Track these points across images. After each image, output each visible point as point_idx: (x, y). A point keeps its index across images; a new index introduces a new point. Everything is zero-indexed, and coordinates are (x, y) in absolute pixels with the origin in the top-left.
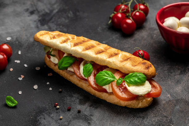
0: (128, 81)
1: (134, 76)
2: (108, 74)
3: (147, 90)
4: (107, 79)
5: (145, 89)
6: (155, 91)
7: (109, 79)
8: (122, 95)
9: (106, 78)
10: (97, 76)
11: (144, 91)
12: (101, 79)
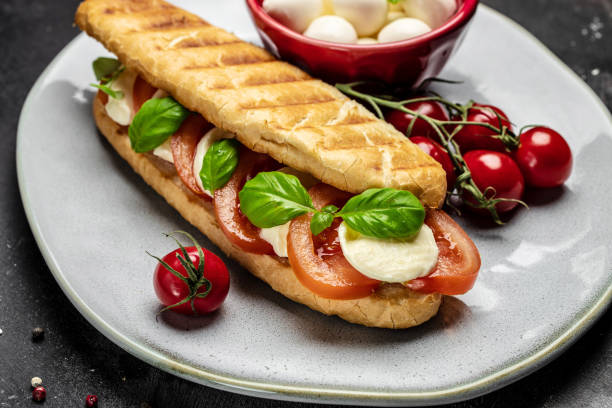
0: (352, 219)
1: (379, 205)
2: (287, 187)
3: (416, 264)
4: (279, 204)
5: (409, 259)
6: (451, 270)
7: (286, 207)
8: (320, 275)
9: (277, 199)
10: (247, 189)
11: (406, 267)
12: (258, 203)
